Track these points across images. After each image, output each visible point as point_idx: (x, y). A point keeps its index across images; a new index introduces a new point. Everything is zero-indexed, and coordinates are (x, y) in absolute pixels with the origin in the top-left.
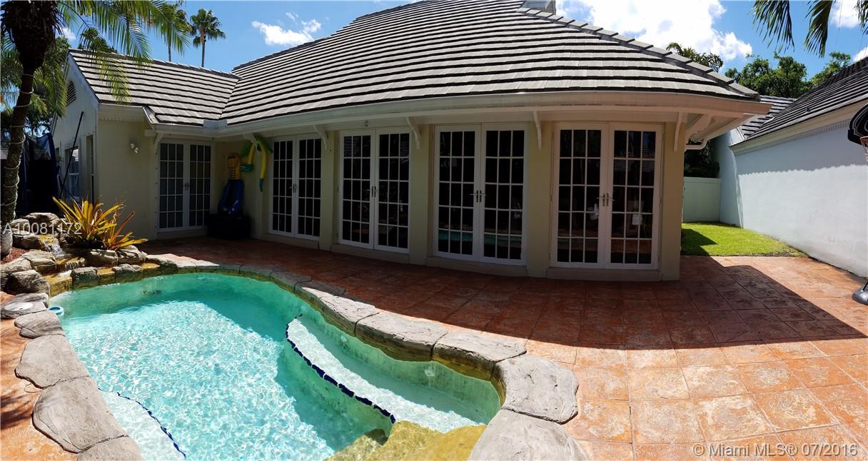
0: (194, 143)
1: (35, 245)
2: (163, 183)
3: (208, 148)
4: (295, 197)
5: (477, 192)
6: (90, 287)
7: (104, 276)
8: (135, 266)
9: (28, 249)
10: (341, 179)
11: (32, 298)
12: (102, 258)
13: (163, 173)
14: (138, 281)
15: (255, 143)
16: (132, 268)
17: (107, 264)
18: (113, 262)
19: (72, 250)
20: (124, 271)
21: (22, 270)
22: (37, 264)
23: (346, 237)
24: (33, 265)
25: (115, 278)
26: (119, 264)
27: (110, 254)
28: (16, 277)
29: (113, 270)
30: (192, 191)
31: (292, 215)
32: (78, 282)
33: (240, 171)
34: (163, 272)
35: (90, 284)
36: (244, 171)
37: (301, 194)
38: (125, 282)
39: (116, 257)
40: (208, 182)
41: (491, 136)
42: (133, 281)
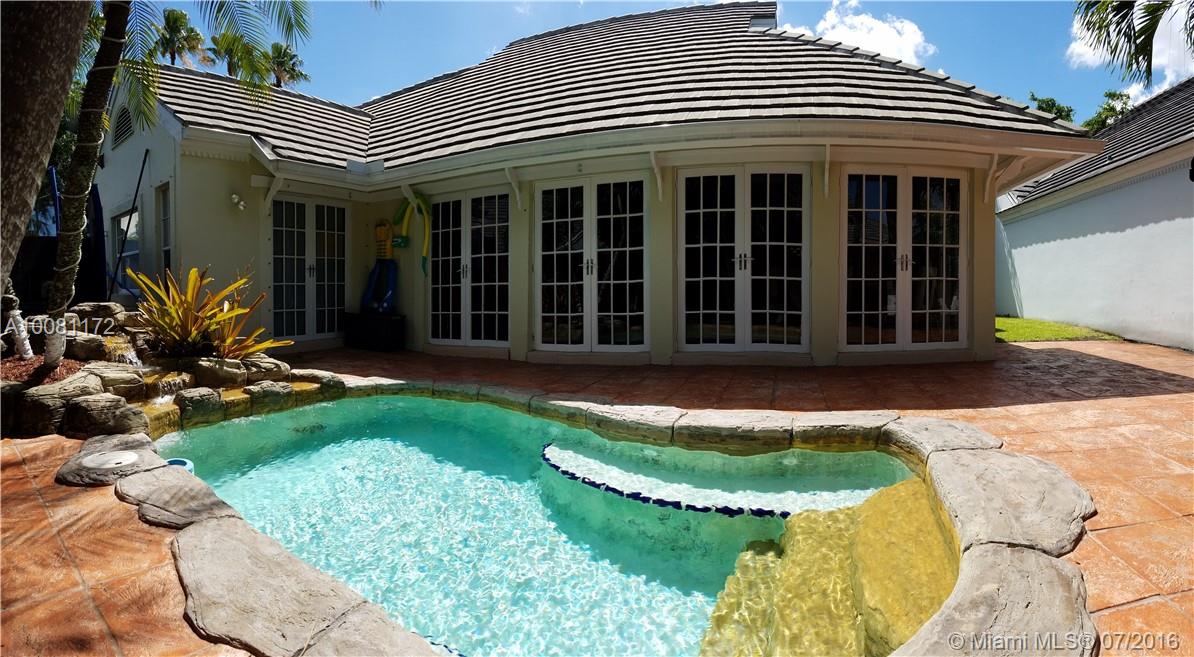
0: (321, 202)
1: (97, 352)
2: (277, 263)
3: (342, 211)
4: (466, 284)
5: (740, 256)
6: (208, 423)
7: (232, 404)
8: (281, 384)
9: (86, 360)
10: (539, 254)
11: (126, 443)
12: (220, 373)
13: (277, 250)
14: (287, 409)
15: (414, 202)
16: (279, 387)
17: (230, 382)
18: (239, 380)
19: (160, 361)
20: (266, 394)
21: (90, 394)
22: (114, 382)
23: (547, 338)
24: (107, 384)
25: (252, 406)
26: (250, 382)
27: (232, 366)
28: (84, 405)
29: (246, 392)
30: (320, 278)
31: (463, 312)
32: (189, 414)
33: (393, 246)
34: (326, 395)
35: (211, 418)
36: (399, 245)
37: (476, 278)
38: (269, 412)
39: (243, 370)
40: (342, 264)
41: (758, 181)
42: (281, 409)
